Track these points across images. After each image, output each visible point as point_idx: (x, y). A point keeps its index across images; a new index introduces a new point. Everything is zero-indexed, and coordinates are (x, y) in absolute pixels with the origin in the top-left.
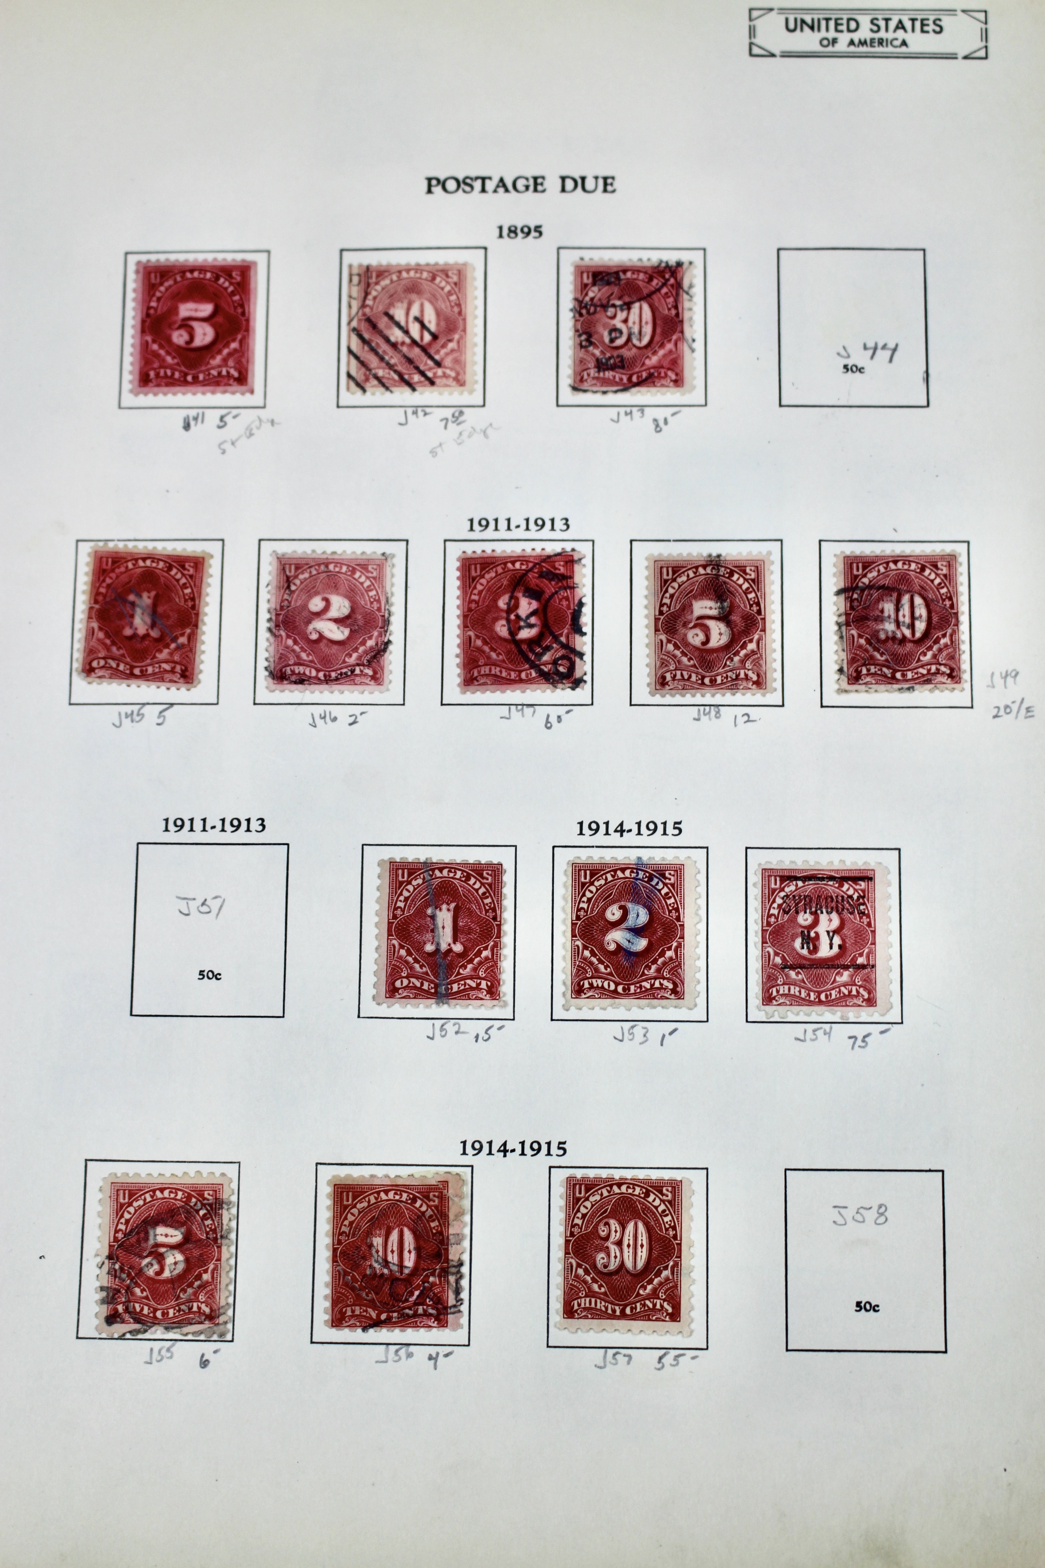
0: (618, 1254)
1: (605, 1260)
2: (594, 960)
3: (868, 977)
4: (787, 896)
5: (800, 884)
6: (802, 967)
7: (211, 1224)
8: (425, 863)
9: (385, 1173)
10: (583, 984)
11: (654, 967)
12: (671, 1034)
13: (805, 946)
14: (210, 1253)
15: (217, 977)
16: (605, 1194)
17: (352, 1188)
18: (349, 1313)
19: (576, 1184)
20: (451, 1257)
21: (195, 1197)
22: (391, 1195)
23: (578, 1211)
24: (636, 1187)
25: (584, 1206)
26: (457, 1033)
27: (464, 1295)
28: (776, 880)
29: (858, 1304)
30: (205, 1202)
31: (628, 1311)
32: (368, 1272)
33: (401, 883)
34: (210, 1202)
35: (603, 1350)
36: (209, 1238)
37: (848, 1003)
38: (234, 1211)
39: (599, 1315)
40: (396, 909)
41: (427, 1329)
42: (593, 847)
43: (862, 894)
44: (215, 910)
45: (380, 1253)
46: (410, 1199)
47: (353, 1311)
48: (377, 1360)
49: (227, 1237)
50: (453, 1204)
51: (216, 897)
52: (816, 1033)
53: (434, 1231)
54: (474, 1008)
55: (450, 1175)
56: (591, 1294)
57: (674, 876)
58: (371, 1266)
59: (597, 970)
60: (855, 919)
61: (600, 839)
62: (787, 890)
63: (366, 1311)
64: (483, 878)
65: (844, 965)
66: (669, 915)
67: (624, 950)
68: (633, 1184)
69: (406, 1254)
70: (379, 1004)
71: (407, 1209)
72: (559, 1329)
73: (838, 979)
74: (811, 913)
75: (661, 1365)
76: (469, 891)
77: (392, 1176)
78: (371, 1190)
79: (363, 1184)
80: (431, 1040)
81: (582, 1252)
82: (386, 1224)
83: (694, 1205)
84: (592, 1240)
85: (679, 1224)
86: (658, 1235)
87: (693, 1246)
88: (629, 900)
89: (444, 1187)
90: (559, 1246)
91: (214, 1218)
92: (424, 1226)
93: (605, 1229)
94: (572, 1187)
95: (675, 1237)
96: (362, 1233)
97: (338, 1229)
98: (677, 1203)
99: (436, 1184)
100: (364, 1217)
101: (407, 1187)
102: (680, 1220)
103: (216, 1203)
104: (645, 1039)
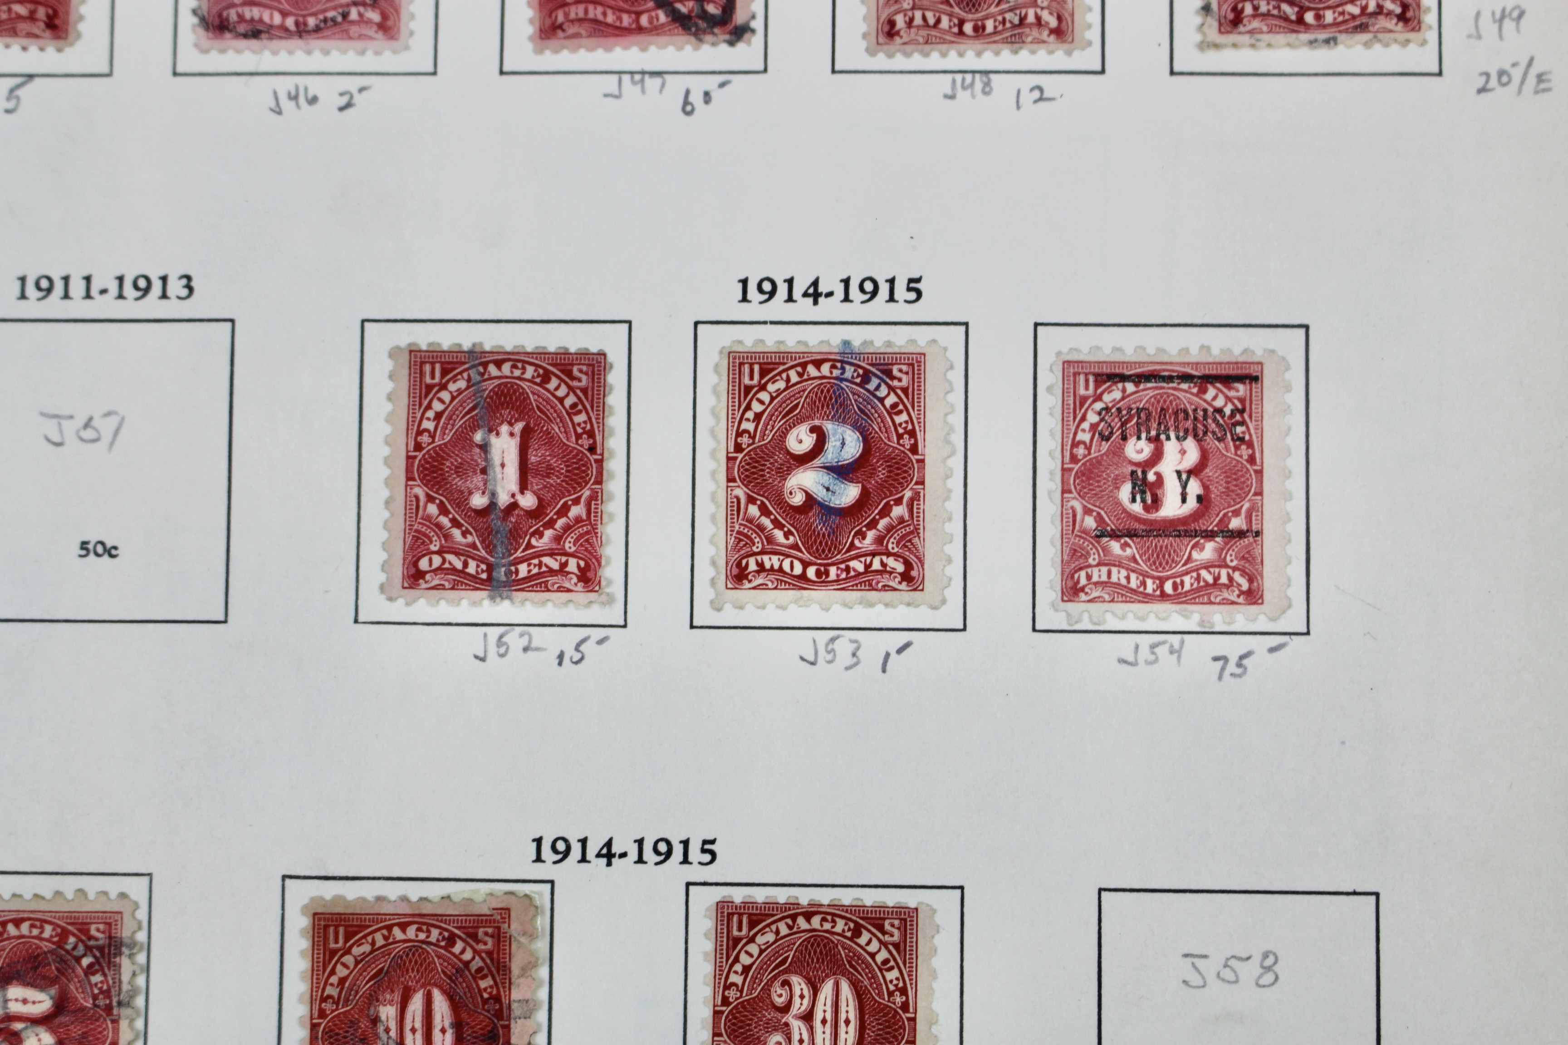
0: (805, 1036)
2: (766, 522)
3: (1248, 552)
4: (1107, 409)
5: (1130, 387)
6: (1132, 534)
7: (102, 982)
8: (471, 352)
9: (401, 893)
10: (747, 564)
11: (871, 535)
12: (900, 651)
13: (1138, 498)
14: (100, 1033)
15: (110, 552)
16: (784, 931)
17: (345, 920)
19: (733, 914)
20: (514, 1040)
21: (74, 935)
22: (411, 932)
23: (737, 960)
24: (837, 920)
25: (747, 953)
26: (526, 649)
28: (1087, 381)
30: (92, 943)
33: (429, 388)
34: (100, 942)
36: (98, 1006)
37: (1212, 599)
38: (141, 958)
40: (420, 433)
42: (765, 323)
43: (1239, 406)
44: (107, 435)
45: (393, 1034)
46: (444, 939)
49: (128, 1005)
50: (519, 948)
51: (108, 414)
52: (1156, 650)
53: (486, 995)
54: (555, 605)
55: (513, 897)
57: (907, 373)
59: (770, 540)
60: (1227, 449)
61: (778, 308)
62: (1107, 398)
64: (573, 378)
65: (1206, 531)
66: (898, 443)
67: (821, 505)
68: (832, 913)
69: (437, 1035)
70: (390, 599)
71: (439, 957)
73: (1195, 555)
74: (1149, 439)
76: (547, 401)
77: (414, 898)
78: (378, 923)
79: (363, 912)
80: (481, 663)
81: (743, 1033)
82: (403, 983)
83: (939, 950)
84: (760, 1012)
85: (911, 984)
86: (874, 1005)
87: (936, 1022)
88: (828, 417)
89: (502, 918)
90: (702, 1022)
91: (106, 971)
92: (467, 986)
93: (783, 992)
94: (726, 919)
95: (905, 1007)
96: (360, 998)
97: (320, 991)
98: (908, 948)
99: (488, 913)
100: (365, 971)
101: (440, 918)
102: (914, 977)
103: (110, 945)
104: (855, 660)
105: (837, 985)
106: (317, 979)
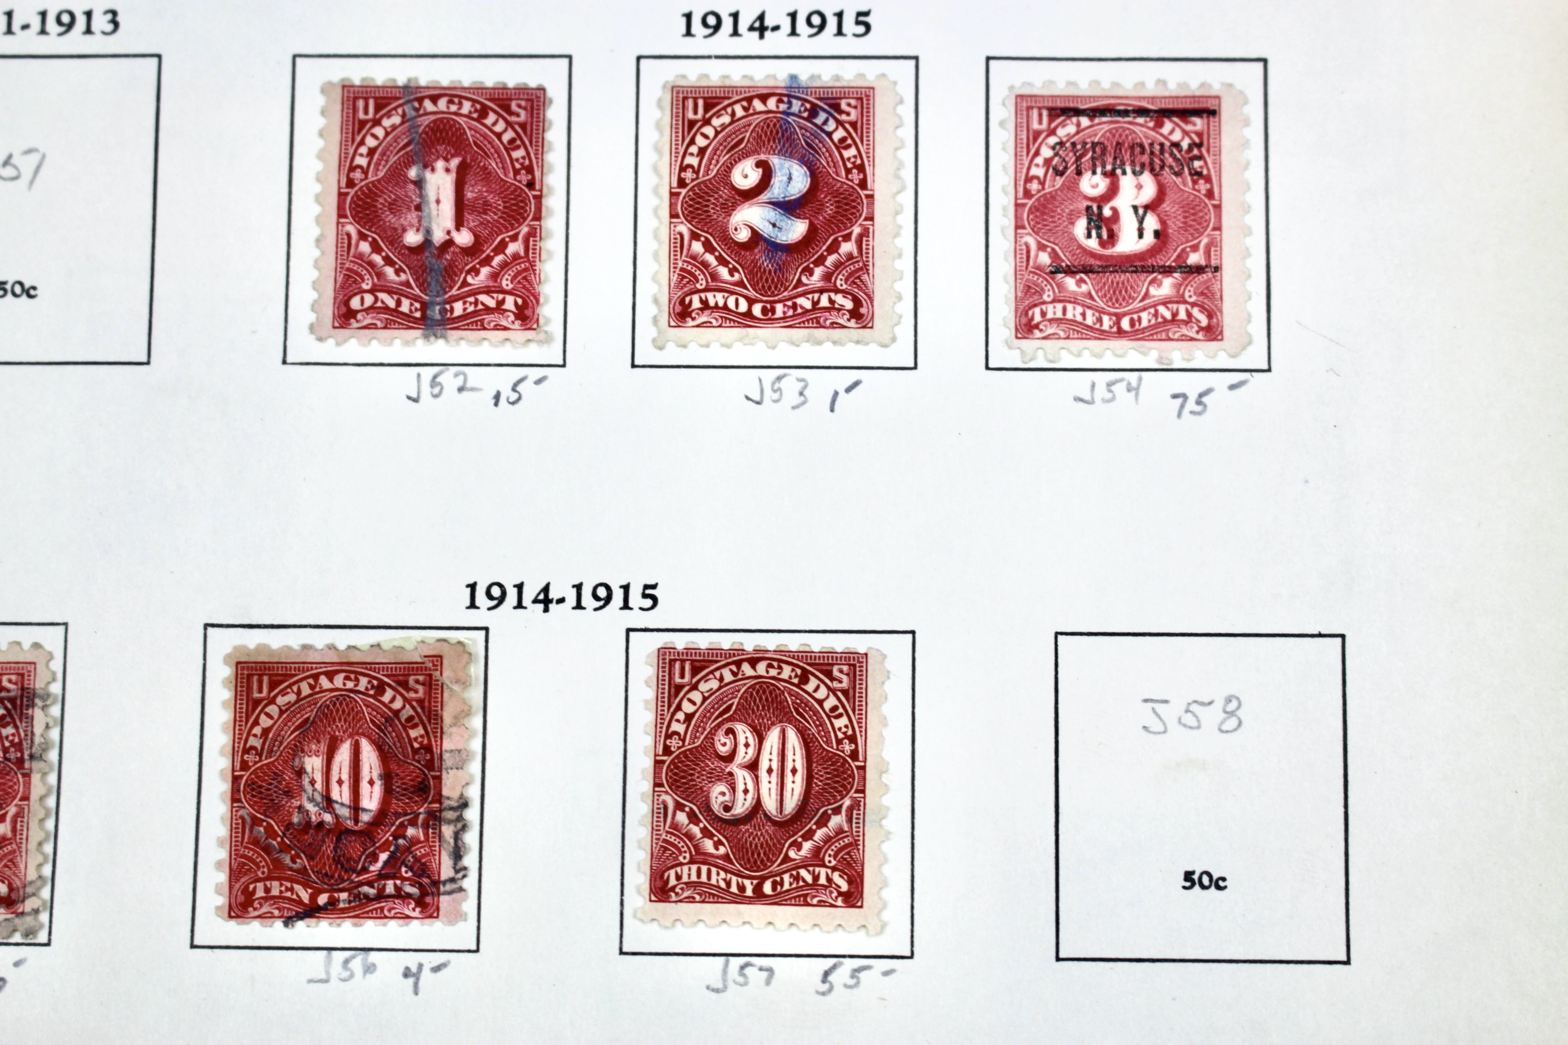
0: (750, 786)
1: (727, 798)
2: (710, 259)
3: (1207, 288)
4: (1061, 144)
5: (1085, 121)
6: (1088, 270)
7: (13, 735)
8: (406, 88)
9: (329, 641)
10: (691, 301)
11: (819, 271)
12: (848, 390)
13: (1094, 233)
14: (11, 787)
15: (29, 292)
16: (728, 677)
17: (269, 669)
18: (260, 893)
19: (675, 660)
20: (445, 792)
22: (339, 681)
23: (679, 708)
24: (784, 666)
25: (690, 700)
26: (461, 389)
27: (470, 860)
28: (1040, 115)
29: (1188, 876)
30: (4, 694)
31: (767, 888)
32: (296, 819)
33: (363, 123)
34: (12, 694)
35: (723, 959)
36: (9, 760)
37: (1171, 335)
38: (55, 711)
39: (714, 895)
40: (352, 169)
41: (401, 921)
42: (709, 57)
43: (1197, 140)
44: (27, 174)
45: (318, 786)
46: (373, 687)
47: (267, 890)
48: (310, 977)
49: (41, 758)
50: (451, 696)
51: (29, 151)
52: (1113, 388)
53: (416, 745)
54: (491, 344)
55: (446, 644)
56: (700, 857)
57: (855, 107)
58: (300, 808)
59: (715, 277)
60: (1185, 183)
61: (723, 42)
62: (1062, 132)
63: (291, 890)
64: (511, 113)
65: (1163, 266)
66: (847, 178)
67: (766, 240)
68: (778, 659)
69: (364, 786)
70: (320, 339)
71: (367, 706)
72: (642, 921)
73: (1153, 291)
74: (1105, 174)
75: (827, 986)
76: (485, 136)
77: (342, 647)
78: (304, 672)
79: (288, 661)
80: (414, 404)
81: (685, 783)
82: (329, 733)
83: (889, 697)
84: (702, 761)
85: (861, 732)
86: (822, 753)
87: (887, 771)
88: (774, 151)
89: (434, 665)
90: (643, 772)
91: (18, 723)
92: (397, 736)
93: (727, 741)
94: (667, 665)
95: (854, 755)
96: (284, 749)
97: (242, 742)
98: (857, 695)
99: (419, 660)
100: (290, 721)
101: (369, 666)
102: (864, 725)
103: (22, 696)
104: (802, 398)
105: (783, 732)
106: (240, 730)
